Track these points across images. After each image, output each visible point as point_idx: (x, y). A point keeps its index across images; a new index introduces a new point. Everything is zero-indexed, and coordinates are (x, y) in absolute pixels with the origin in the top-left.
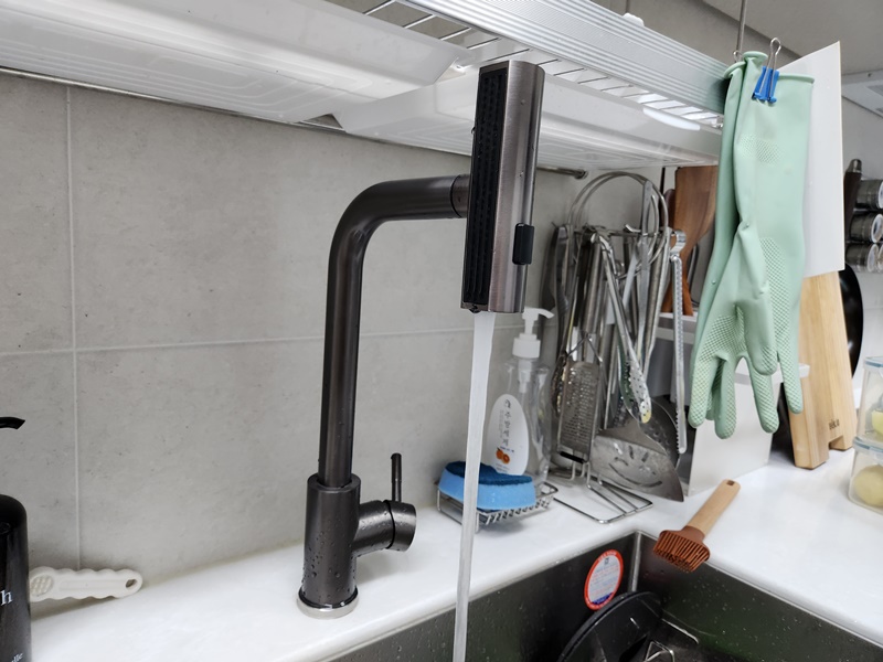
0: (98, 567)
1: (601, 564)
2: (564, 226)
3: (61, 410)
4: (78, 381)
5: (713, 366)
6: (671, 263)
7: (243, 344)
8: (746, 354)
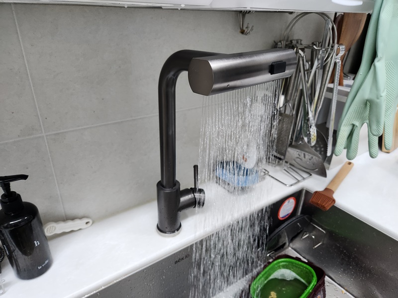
0: (73, 219)
1: (286, 203)
2: (280, 41)
3: (44, 161)
4: (49, 148)
5: (350, 128)
6: (335, 64)
7: (122, 122)
8: (368, 122)
